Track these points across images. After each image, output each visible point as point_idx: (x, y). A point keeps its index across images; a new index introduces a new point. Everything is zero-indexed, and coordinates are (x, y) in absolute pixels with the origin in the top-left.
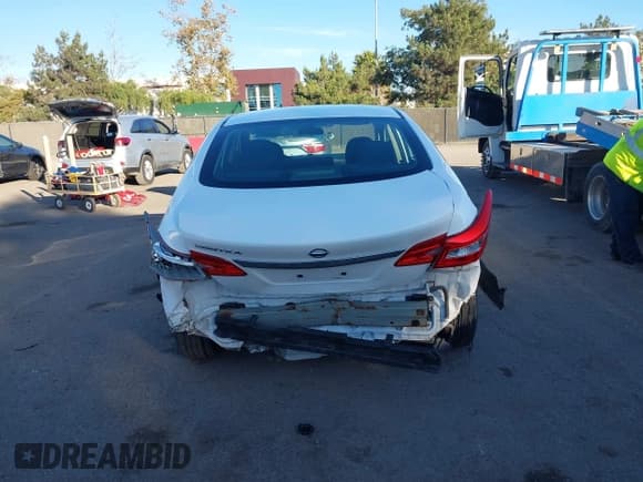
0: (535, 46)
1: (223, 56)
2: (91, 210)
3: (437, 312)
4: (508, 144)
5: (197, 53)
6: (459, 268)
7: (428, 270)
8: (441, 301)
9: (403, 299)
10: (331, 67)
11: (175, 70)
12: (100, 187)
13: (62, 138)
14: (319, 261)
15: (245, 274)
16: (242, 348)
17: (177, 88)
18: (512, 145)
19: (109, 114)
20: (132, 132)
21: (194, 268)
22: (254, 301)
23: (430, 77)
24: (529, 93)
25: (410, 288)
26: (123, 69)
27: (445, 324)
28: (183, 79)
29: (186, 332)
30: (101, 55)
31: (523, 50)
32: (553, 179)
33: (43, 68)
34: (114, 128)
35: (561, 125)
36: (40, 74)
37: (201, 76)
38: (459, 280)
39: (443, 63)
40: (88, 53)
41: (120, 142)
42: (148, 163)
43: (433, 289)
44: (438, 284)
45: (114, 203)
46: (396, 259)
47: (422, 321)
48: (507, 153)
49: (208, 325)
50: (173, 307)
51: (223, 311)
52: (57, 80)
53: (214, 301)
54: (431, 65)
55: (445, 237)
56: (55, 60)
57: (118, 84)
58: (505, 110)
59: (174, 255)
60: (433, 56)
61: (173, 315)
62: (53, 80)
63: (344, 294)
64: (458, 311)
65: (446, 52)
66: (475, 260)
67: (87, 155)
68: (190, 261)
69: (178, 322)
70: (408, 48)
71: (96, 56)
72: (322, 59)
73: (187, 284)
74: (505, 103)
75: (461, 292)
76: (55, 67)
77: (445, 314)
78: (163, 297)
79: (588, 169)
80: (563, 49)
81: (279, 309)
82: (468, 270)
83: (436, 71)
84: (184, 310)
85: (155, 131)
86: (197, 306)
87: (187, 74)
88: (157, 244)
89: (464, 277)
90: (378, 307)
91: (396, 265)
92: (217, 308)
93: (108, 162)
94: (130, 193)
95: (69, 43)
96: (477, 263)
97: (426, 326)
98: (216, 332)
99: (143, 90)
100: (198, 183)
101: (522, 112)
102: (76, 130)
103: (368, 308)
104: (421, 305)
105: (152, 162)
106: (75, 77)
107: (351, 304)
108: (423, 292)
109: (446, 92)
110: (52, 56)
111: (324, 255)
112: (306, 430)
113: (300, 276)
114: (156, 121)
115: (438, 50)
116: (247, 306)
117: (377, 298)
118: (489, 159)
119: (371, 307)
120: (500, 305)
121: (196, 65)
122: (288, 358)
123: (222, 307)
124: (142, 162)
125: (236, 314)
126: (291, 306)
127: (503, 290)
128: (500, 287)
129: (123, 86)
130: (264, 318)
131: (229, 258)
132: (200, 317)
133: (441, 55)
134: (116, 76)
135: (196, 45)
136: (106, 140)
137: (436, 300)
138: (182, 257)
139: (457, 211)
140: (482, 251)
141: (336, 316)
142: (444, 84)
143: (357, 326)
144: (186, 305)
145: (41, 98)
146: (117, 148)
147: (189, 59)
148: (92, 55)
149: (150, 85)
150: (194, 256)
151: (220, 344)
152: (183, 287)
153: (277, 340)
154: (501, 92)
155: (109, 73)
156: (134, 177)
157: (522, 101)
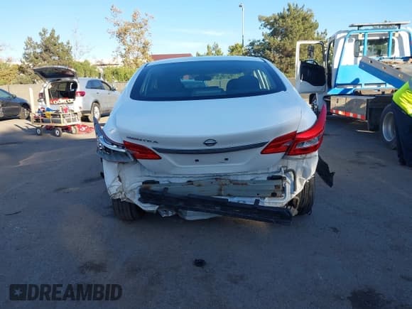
0: (346, 34)
1: (145, 46)
2: (59, 136)
3: (288, 188)
4: (329, 97)
5: (129, 43)
6: (304, 156)
7: (283, 158)
8: (291, 180)
9: (266, 179)
10: (214, 52)
11: (115, 54)
12: (65, 121)
13: (42, 91)
14: (210, 149)
15: (160, 158)
16: (157, 211)
17: (115, 66)
18: (332, 97)
19: (72, 76)
20: (87, 87)
21: (125, 154)
22: (165, 179)
23: (277, 59)
24: (342, 64)
25: (271, 170)
26: (82, 53)
27: (294, 196)
28: (120, 60)
29: (119, 199)
30: (68, 43)
31: (339, 36)
32: (359, 117)
33: (31, 51)
34: (75, 86)
35: (363, 85)
36: (29, 54)
37: (131, 57)
38: (304, 165)
39: (285, 50)
40: (59, 42)
41: (79, 94)
42: (96, 108)
43: (286, 172)
44: (290, 168)
45: (74, 132)
46: (261, 149)
47: (279, 193)
48: (328, 103)
49: (135, 194)
50: (111, 181)
51: (145, 185)
52: (40, 58)
53: (139, 179)
54: (277, 51)
55: (295, 134)
56: (39, 46)
57: (79, 62)
58: (327, 76)
59: (113, 144)
60: (279, 45)
61: (111, 186)
62: (37, 58)
63: (226, 175)
64: (303, 187)
65: (287, 42)
66: (315, 150)
67: (57, 102)
68: (123, 148)
69: (115, 192)
70: (263, 40)
71: (65, 44)
72: (208, 47)
73: (121, 165)
74: (326, 72)
75: (305, 174)
76: (38, 51)
77: (294, 188)
78: (105, 175)
79: (382, 109)
80: (364, 36)
81: (182, 184)
82: (310, 158)
83: (281, 55)
84: (118, 184)
85: (101, 88)
86: (127, 182)
87: (122, 56)
88: (102, 137)
89: (307, 163)
90: (249, 184)
91: (262, 153)
92: (141, 184)
93: (71, 107)
94: (85, 126)
95: (48, 35)
96: (316, 153)
97: (281, 196)
98: (139, 200)
99: (95, 67)
100: (130, 99)
101: (338, 76)
102: (51, 86)
103: (242, 184)
104: (278, 182)
105: (99, 108)
106: (51, 57)
107: (231, 181)
108: (279, 174)
109: (287, 69)
110: (37, 43)
111: (214, 144)
112: (200, 263)
113: (197, 161)
114: (102, 82)
115: (282, 42)
116: (161, 183)
117: (248, 178)
118: (316, 107)
119: (244, 184)
120: (331, 184)
121: (128, 51)
122: (188, 218)
123: (143, 183)
124: (93, 107)
125: (154, 187)
126: (190, 182)
127: (333, 173)
128: (331, 172)
129: (81, 64)
130: (172, 190)
131: (149, 146)
132: (129, 189)
133: (284, 44)
134: (78, 57)
135: (128, 39)
136: (69, 94)
137: (288, 179)
138: (118, 145)
139: (303, 117)
140: (320, 144)
141: (221, 190)
142: (286, 64)
143: (235, 196)
144: (120, 180)
145: (29, 70)
146: (77, 98)
147: (124, 47)
148: (62, 43)
149: (99, 64)
150: (126, 145)
151: (143, 208)
152: (118, 166)
153: (181, 204)
154: (324, 65)
155: (73, 55)
156: (87, 117)
157: (338, 69)
